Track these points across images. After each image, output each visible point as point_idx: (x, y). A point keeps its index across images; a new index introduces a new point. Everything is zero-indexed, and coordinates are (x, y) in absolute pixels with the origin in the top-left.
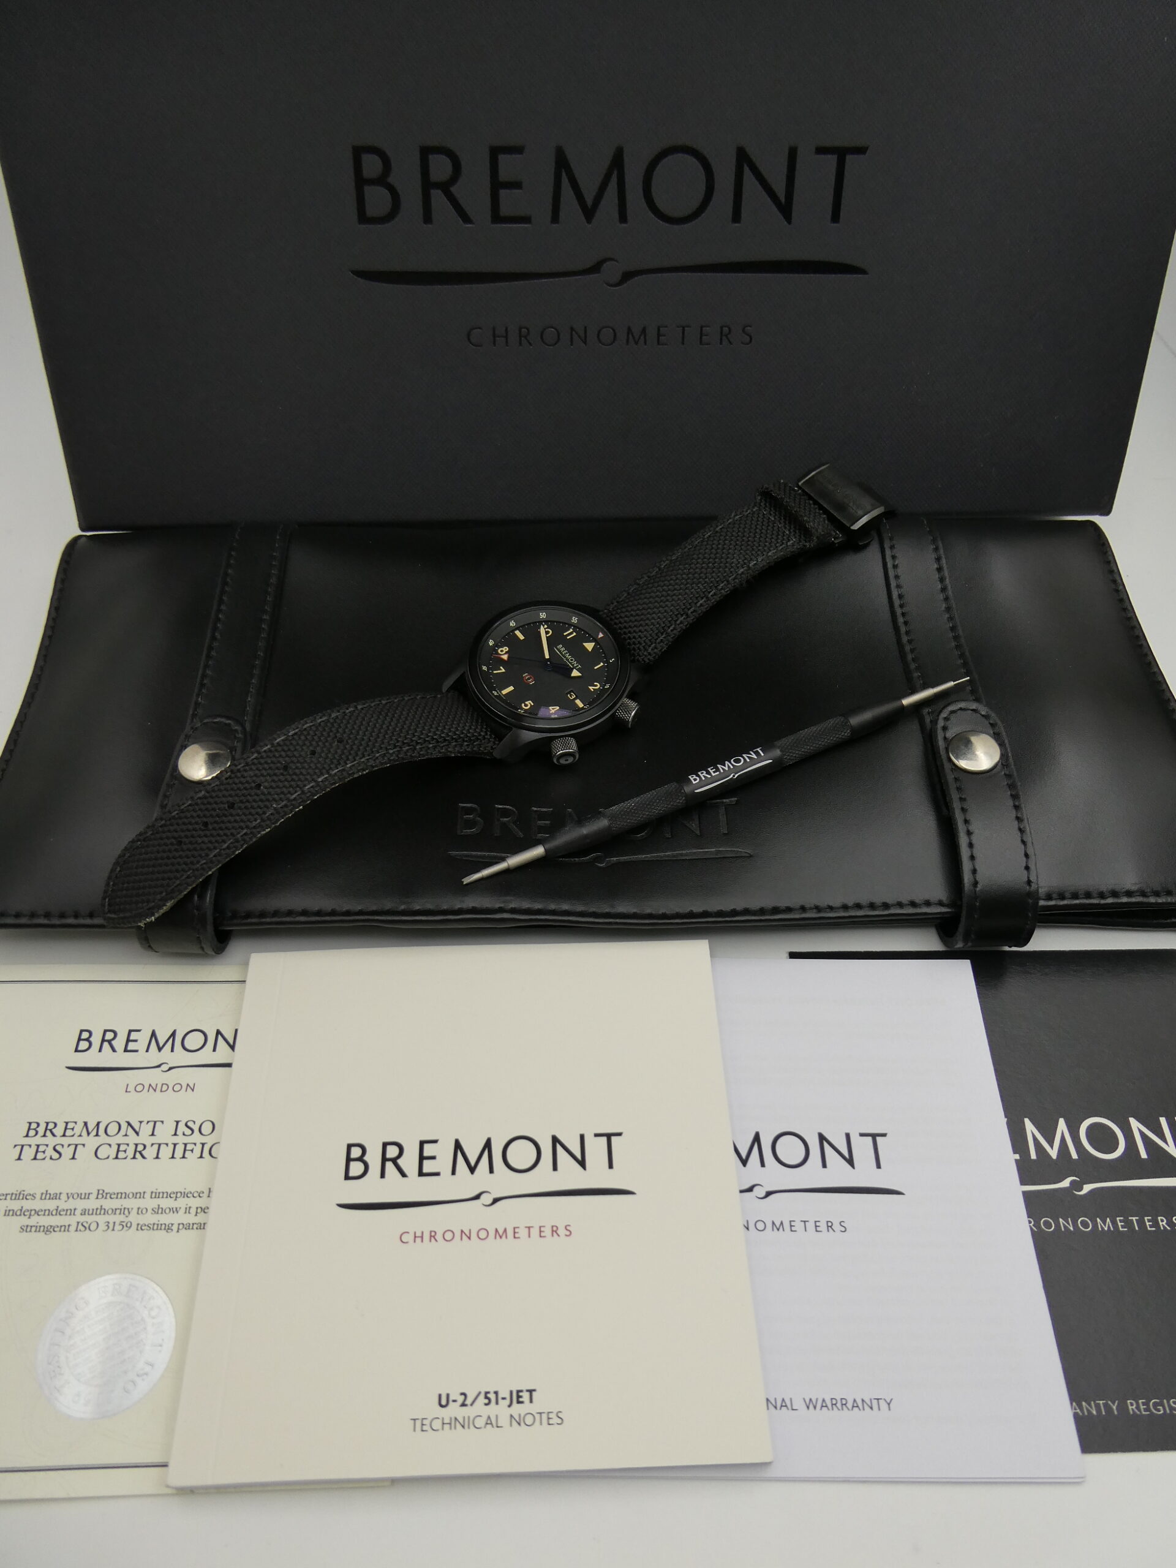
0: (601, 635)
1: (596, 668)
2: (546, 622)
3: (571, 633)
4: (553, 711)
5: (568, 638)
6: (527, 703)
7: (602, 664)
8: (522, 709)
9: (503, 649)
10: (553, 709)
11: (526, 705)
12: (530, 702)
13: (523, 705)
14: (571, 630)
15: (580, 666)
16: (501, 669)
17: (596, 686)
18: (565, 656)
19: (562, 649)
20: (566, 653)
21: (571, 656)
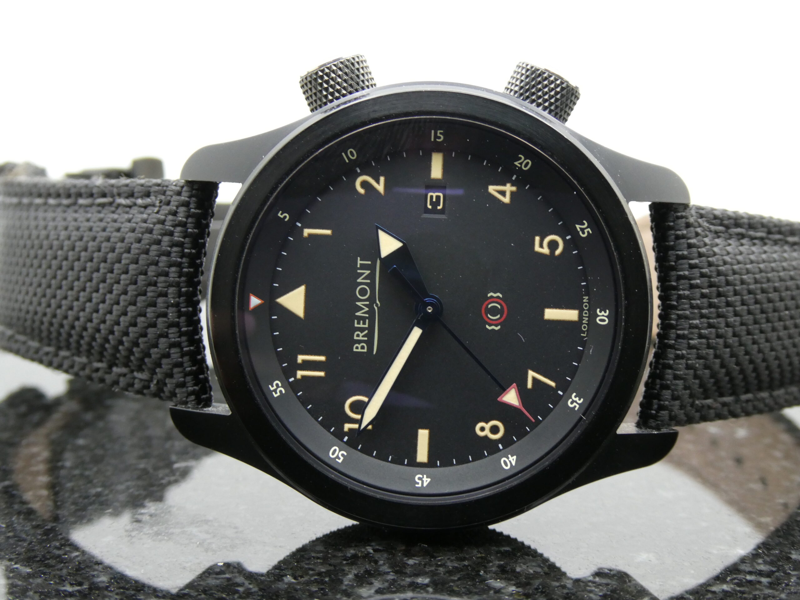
0: (255, 301)
1: (328, 232)
2: (339, 434)
3: (307, 365)
4: (509, 188)
5: (322, 358)
6: (546, 250)
7: (307, 232)
9: (487, 432)
10: (503, 193)
11: (553, 245)
12: (537, 248)
13: (558, 252)
14: (300, 374)
15: (359, 262)
16: (534, 380)
17: (364, 184)
18: (371, 312)
19: (359, 342)
20: (361, 325)
21: (359, 304)
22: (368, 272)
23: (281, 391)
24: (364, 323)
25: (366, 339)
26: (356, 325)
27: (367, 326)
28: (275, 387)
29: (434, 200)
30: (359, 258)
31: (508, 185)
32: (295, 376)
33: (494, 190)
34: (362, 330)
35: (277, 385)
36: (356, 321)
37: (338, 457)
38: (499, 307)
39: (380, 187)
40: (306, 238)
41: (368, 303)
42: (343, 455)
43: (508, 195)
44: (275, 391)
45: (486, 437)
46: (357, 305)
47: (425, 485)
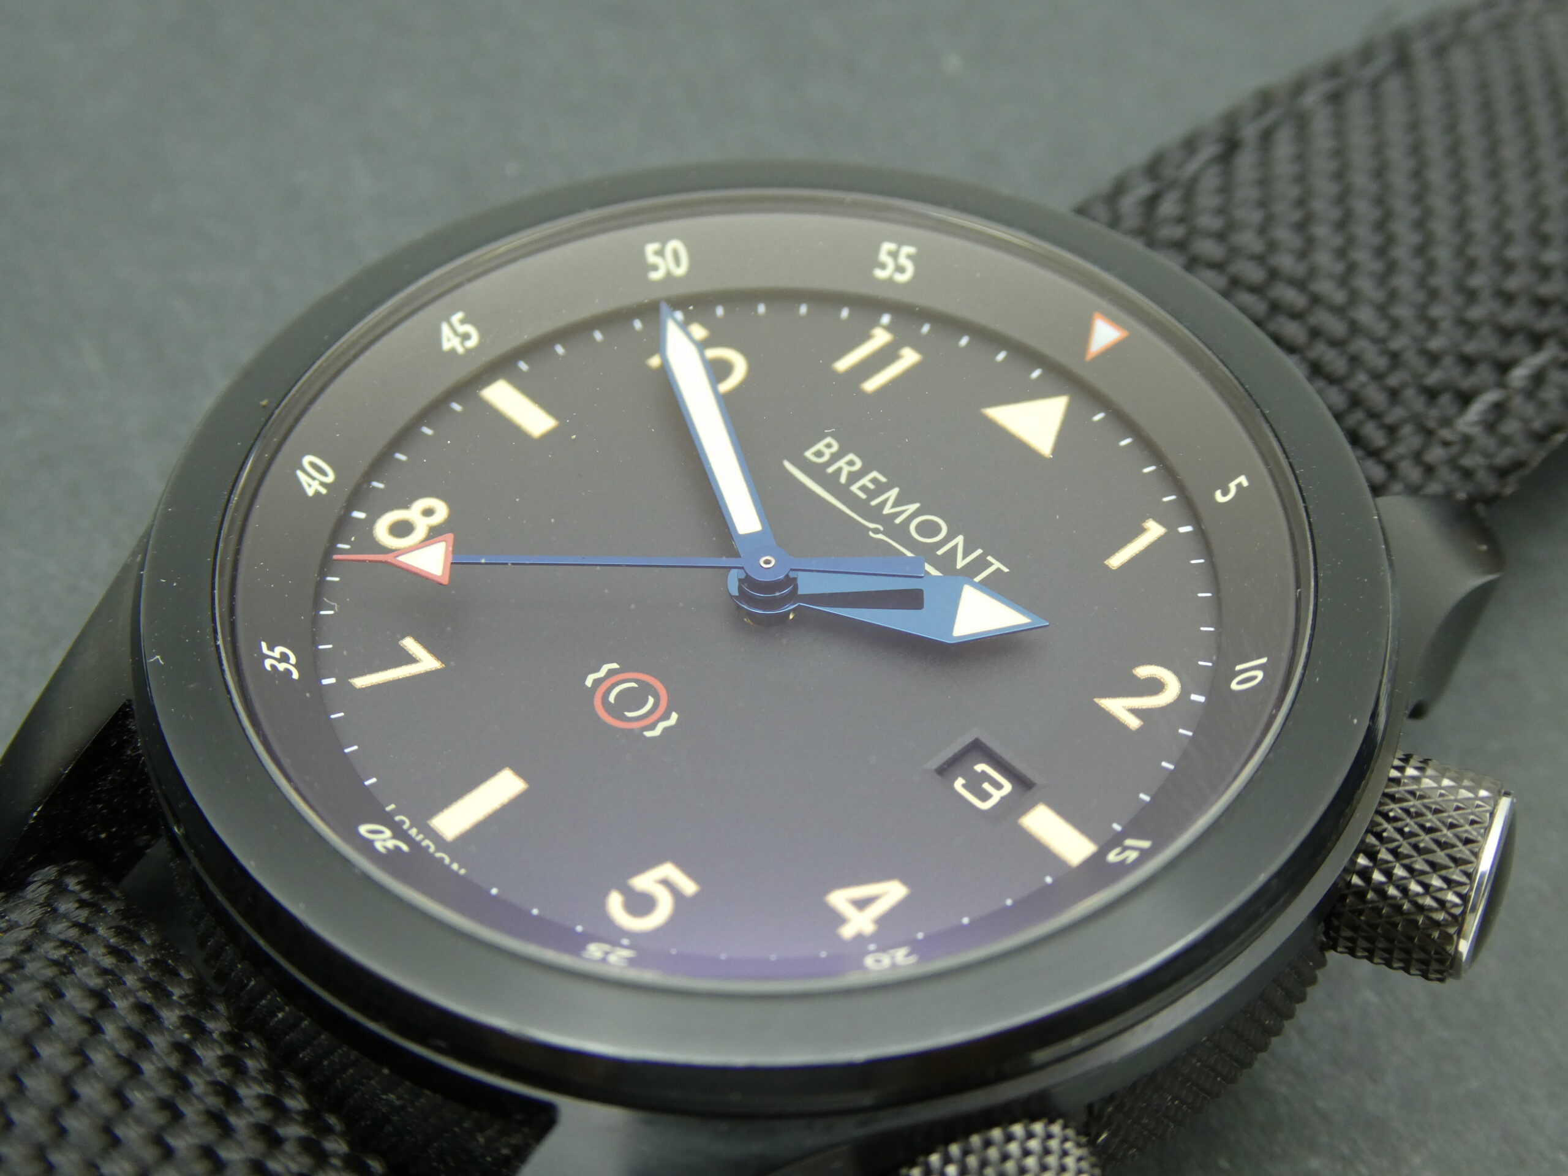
0: (1105, 335)
1: (1116, 561)
3: (886, 356)
4: (861, 923)
5: (871, 385)
7: (1154, 530)
8: (613, 935)
9: (413, 514)
11: (641, 904)
12: (669, 870)
13: (615, 903)
14: (880, 337)
15: (997, 565)
16: (410, 660)
17: (1154, 686)
18: (875, 514)
19: (835, 458)
20: (865, 481)
21: (913, 507)
22: (960, 564)
23: (883, 266)
24: (863, 488)
25: (830, 470)
26: (874, 474)
27: (854, 488)
28: (903, 261)
29: (986, 786)
30: (1006, 570)
31: (869, 928)
32: (888, 328)
33: (885, 894)
34: (854, 477)
35: (900, 269)
36: (883, 479)
37: (660, 253)
38: (629, 714)
39: (1119, 707)
40: (1144, 520)
41: (898, 521)
42: (655, 268)
43: (848, 910)
44: (894, 255)
45: (406, 505)
46: (912, 502)
47: (445, 329)
